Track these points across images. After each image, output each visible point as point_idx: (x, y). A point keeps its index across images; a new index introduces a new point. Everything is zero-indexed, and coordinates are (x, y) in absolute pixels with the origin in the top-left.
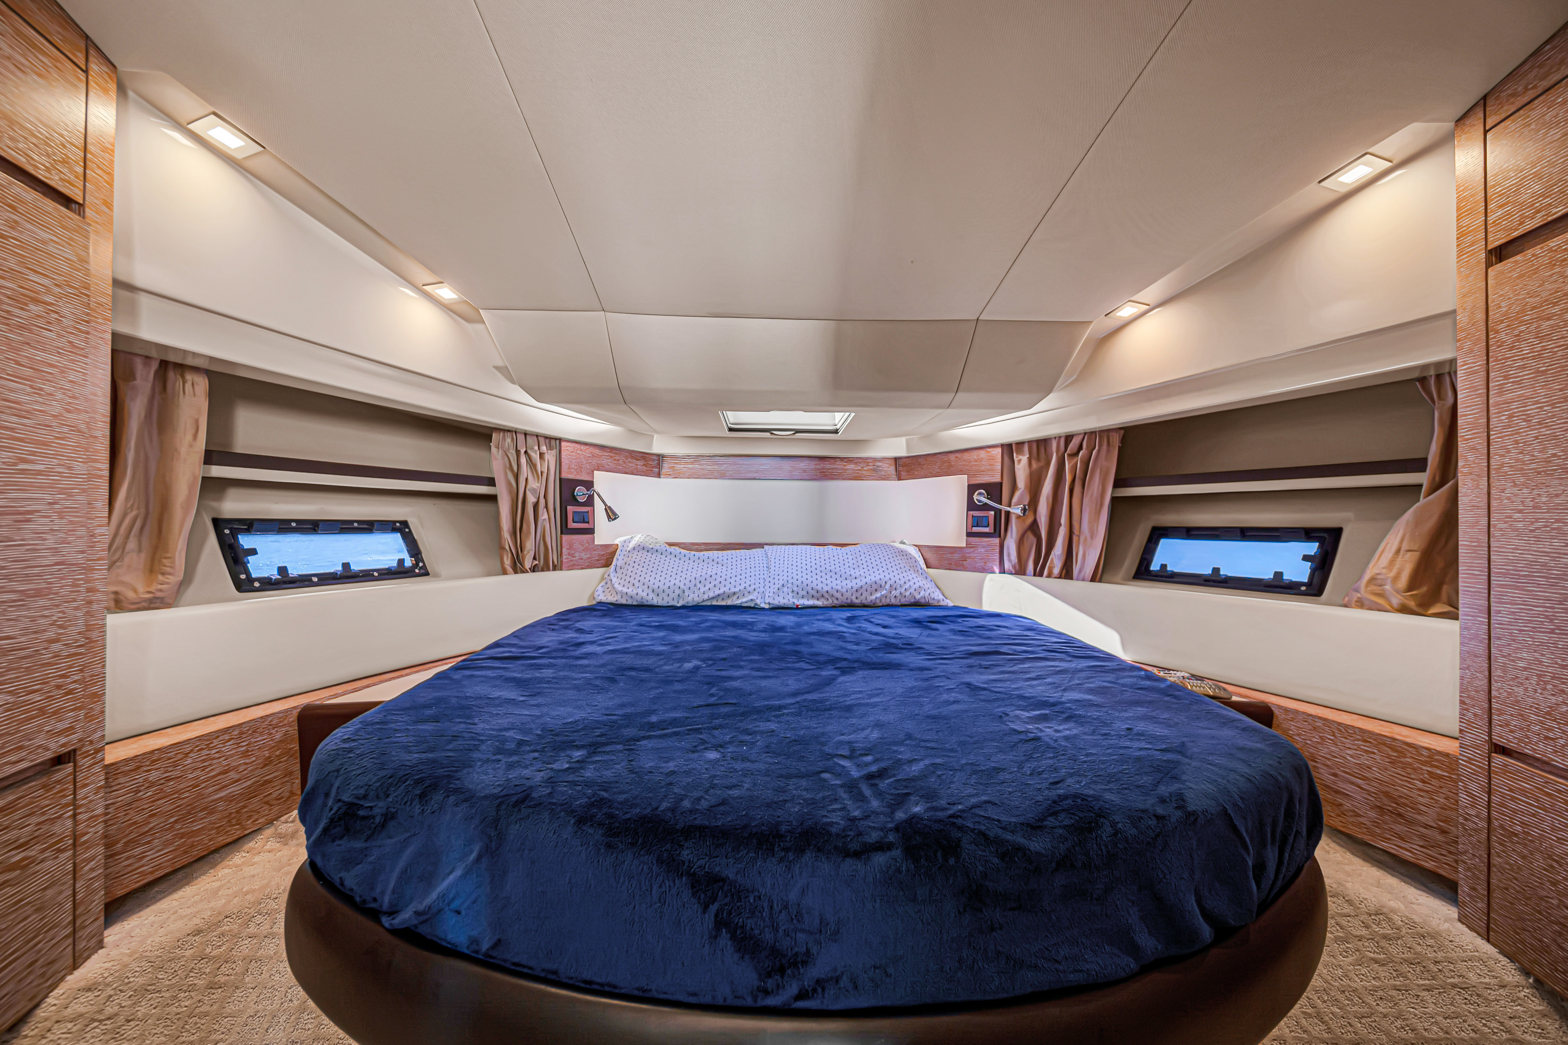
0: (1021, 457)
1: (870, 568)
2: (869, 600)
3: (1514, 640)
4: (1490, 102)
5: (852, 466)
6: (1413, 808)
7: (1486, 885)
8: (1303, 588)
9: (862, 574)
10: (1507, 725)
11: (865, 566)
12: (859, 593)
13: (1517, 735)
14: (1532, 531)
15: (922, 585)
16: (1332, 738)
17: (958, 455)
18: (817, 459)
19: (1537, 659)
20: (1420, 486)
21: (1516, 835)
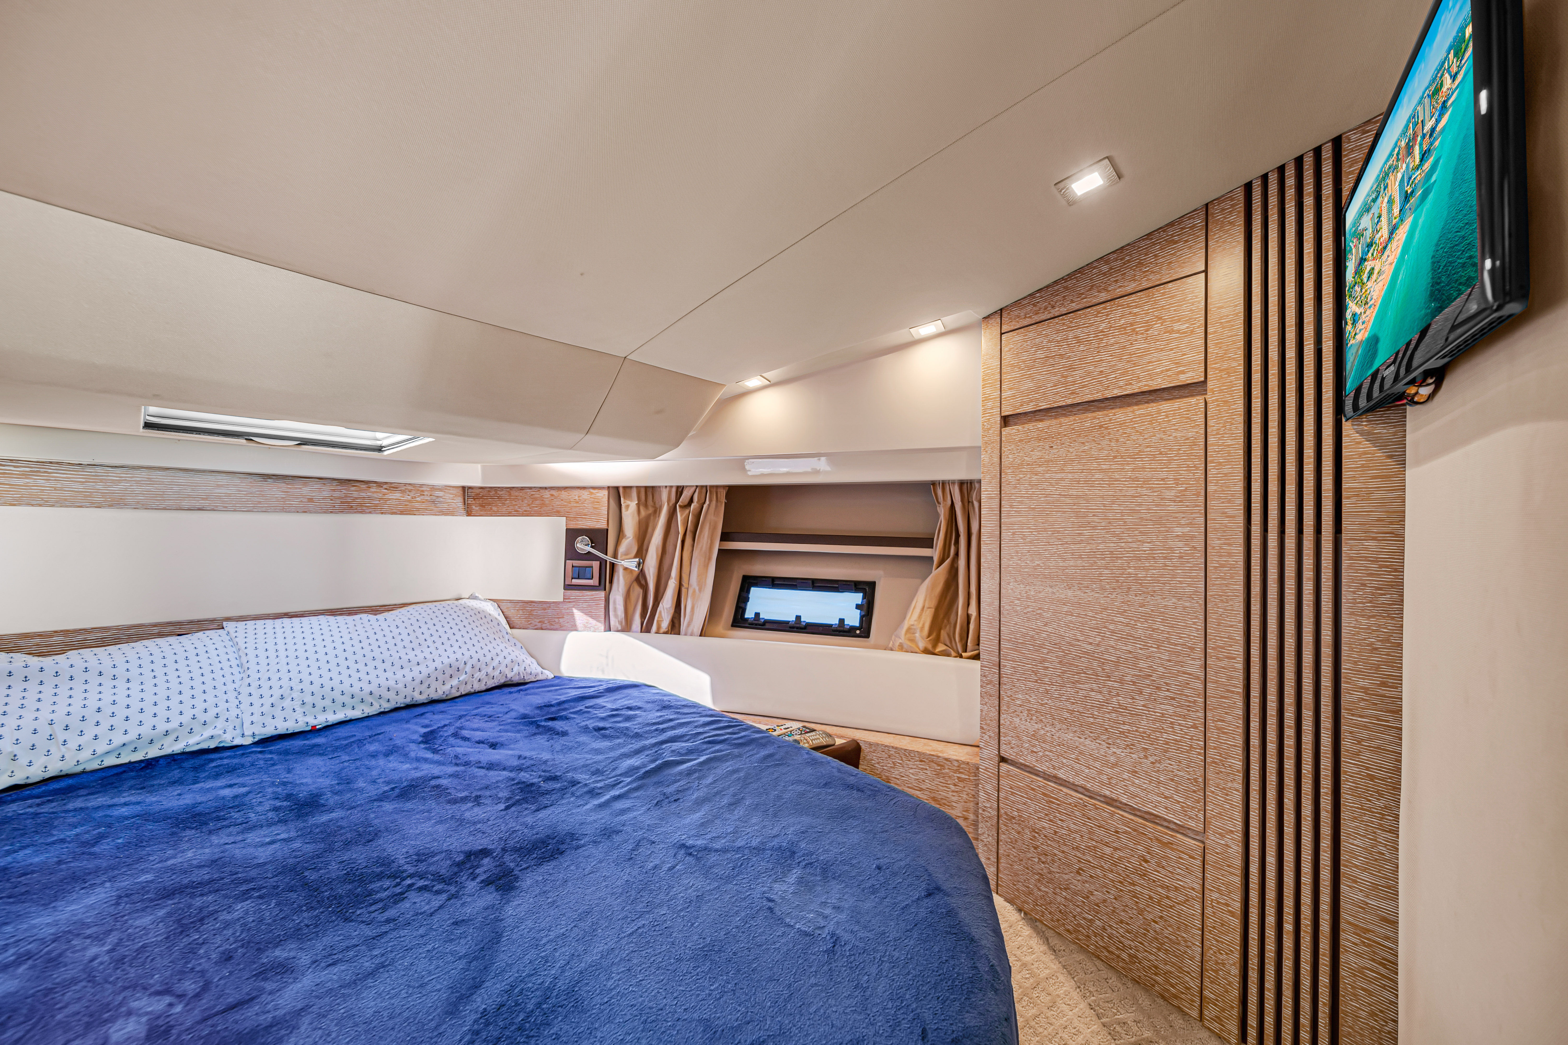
0: (628, 502)
1: (438, 644)
2: (440, 692)
3: (1014, 686)
4: (1005, 314)
5: (397, 495)
6: (948, 806)
7: (996, 855)
8: (858, 632)
9: (428, 656)
10: (1010, 744)
11: (430, 642)
12: (425, 685)
13: (1015, 750)
14: (1026, 613)
15: (514, 658)
16: (900, 762)
17: (553, 492)
18: (335, 483)
19: (1027, 699)
20: (931, 558)
21: (1014, 818)
